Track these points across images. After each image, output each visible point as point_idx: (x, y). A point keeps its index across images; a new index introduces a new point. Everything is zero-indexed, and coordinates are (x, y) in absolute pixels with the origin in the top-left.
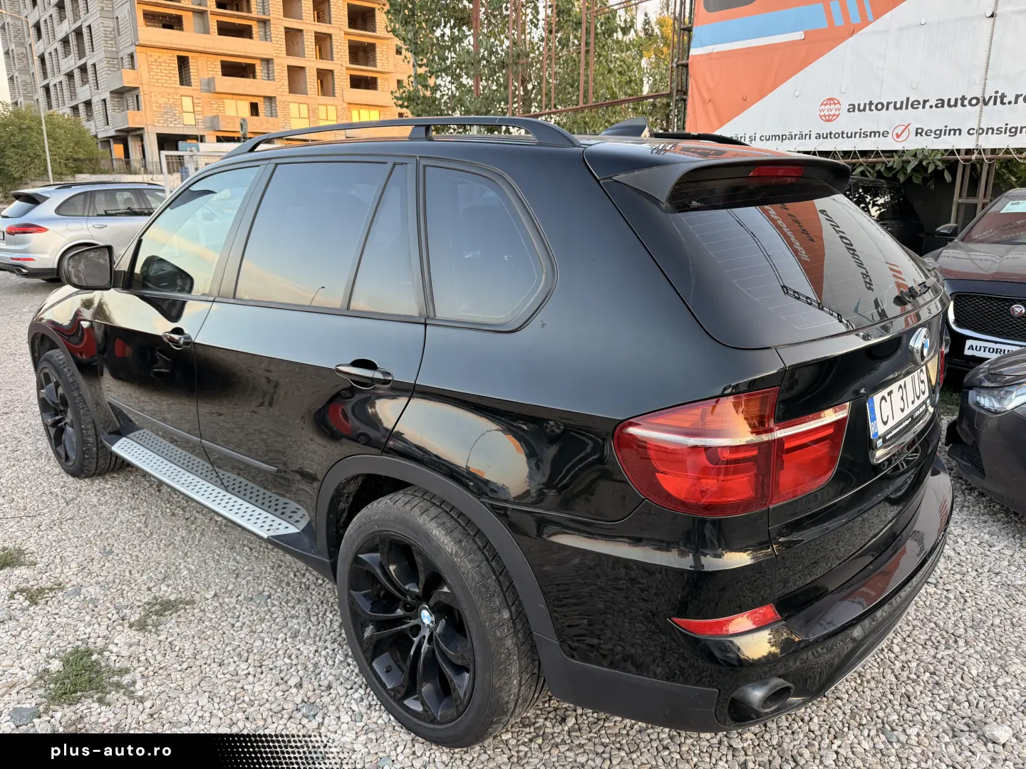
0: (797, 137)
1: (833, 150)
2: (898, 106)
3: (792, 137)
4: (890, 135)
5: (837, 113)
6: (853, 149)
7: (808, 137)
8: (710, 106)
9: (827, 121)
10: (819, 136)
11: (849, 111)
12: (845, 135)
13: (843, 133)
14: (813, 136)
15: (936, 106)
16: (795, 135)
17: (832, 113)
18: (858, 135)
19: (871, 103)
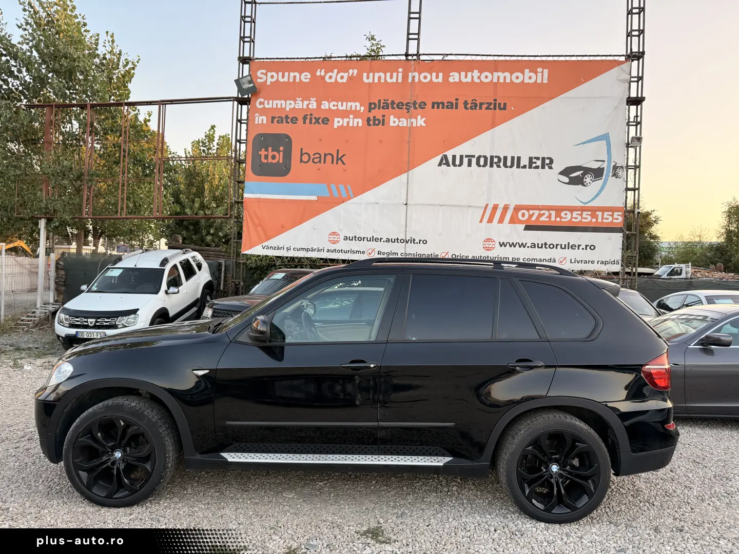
0: (316, 250)
1: (337, 258)
2: (369, 239)
3: (313, 250)
4: (366, 253)
5: (338, 240)
6: (348, 259)
7: (322, 250)
8: (259, 228)
9: (333, 243)
10: (328, 251)
11: (344, 239)
12: (343, 252)
13: (342, 250)
14: (325, 250)
15: (386, 241)
16: (315, 249)
17: (335, 240)
18: (350, 252)
19: (355, 237)
